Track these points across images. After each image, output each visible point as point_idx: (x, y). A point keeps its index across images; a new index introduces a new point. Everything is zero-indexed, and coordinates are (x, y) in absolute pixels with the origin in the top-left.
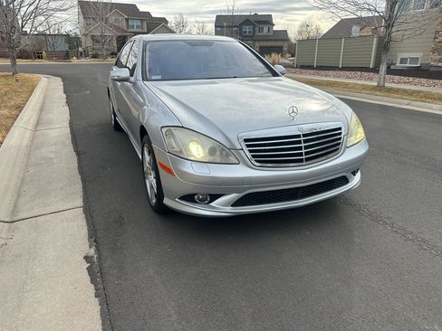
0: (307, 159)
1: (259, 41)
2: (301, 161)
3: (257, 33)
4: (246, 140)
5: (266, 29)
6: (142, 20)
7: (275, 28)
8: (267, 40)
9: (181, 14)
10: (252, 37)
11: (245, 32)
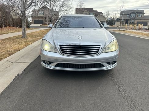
0: (81, 55)
1: (137, 20)
2: (79, 55)
3: (137, 17)
4: (60, 45)
5: (140, 15)
6: (94, 13)
7: (144, 15)
8: (141, 20)
9: (108, 11)
10: (134, 18)
11: (132, 17)
